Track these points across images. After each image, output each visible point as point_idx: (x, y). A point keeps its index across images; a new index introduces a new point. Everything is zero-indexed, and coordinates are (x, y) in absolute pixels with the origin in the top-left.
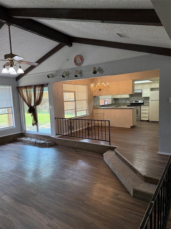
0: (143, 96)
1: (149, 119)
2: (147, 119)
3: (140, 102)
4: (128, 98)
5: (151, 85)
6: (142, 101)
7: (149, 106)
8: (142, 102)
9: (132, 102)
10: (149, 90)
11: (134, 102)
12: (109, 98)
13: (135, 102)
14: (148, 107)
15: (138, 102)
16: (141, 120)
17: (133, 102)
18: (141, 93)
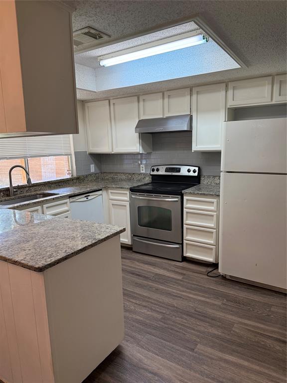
0: (195, 147)
1: (217, 258)
2: (211, 259)
3: (184, 171)
4: (138, 154)
5: (230, 92)
6: (192, 168)
7: (219, 196)
8: (191, 174)
9: (155, 173)
10: (222, 115)
11: (162, 172)
12: (67, 152)
13: (167, 170)
14: (215, 200)
15: (179, 170)
16: (185, 259)
17: (160, 173)
18: (188, 133)
